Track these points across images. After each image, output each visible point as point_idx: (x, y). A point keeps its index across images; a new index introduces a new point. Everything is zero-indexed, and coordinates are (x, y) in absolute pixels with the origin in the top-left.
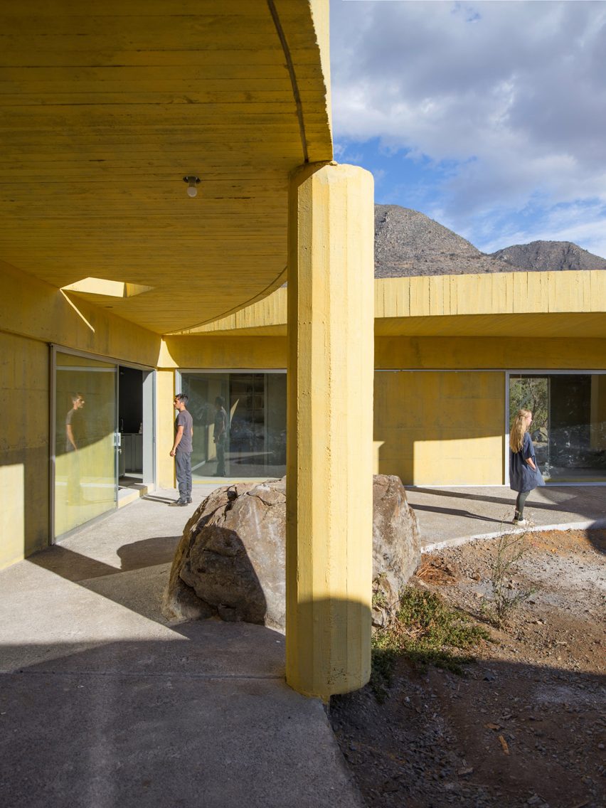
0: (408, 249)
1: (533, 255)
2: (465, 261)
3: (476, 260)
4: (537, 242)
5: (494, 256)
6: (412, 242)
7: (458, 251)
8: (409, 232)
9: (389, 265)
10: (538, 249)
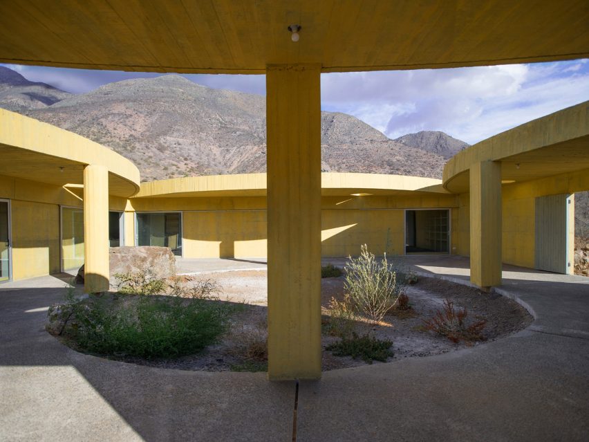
0: (346, 138)
1: (419, 140)
2: (379, 144)
3: (385, 143)
4: (422, 132)
5: (397, 141)
6: (348, 133)
7: (375, 138)
8: (347, 128)
9: (336, 147)
10: (423, 136)
